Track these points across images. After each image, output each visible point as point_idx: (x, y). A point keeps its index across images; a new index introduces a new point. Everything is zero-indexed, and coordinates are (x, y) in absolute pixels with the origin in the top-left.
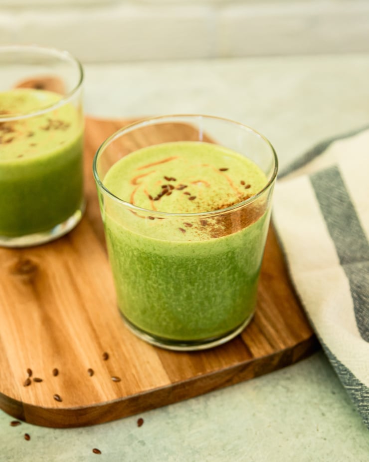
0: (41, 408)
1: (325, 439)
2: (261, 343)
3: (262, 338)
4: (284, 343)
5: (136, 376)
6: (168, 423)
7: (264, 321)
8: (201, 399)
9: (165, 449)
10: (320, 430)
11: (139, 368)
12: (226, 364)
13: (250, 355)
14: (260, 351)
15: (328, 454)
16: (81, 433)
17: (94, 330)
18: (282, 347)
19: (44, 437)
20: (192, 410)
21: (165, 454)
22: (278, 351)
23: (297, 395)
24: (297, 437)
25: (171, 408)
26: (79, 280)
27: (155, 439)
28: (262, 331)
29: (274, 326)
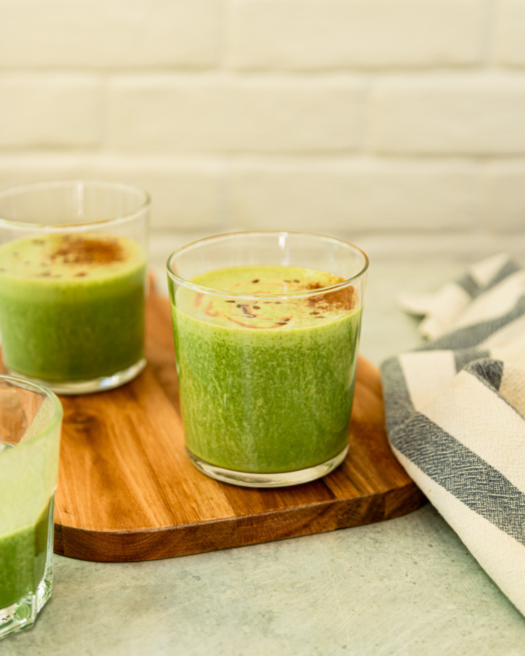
0: (82, 531)
1: (414, 583)
2: (346, 487)
3: (348, 483)
4: (374, 488)
5: (197, 509)
6: (230, 563)
7: (353, 470)
8: (272, 546)
9: (223, 584)
10: (409, 576)
11: (200, 502)
12: (303, 503)
13: (333, 497)
14: (344, 494)
15: (416, 596)
16: (127, 567)
17: (152, 470)
18: (372, 492)
19: (83, 569)
20: (260, 554)
21: (223, 588)
22: (366, 495)
23: (386, 546)
24: (381, 580)
25: (235, 551)
26: (142, 431)
27: (213, 575)
28: (349, 478)
29: (364, 474)
